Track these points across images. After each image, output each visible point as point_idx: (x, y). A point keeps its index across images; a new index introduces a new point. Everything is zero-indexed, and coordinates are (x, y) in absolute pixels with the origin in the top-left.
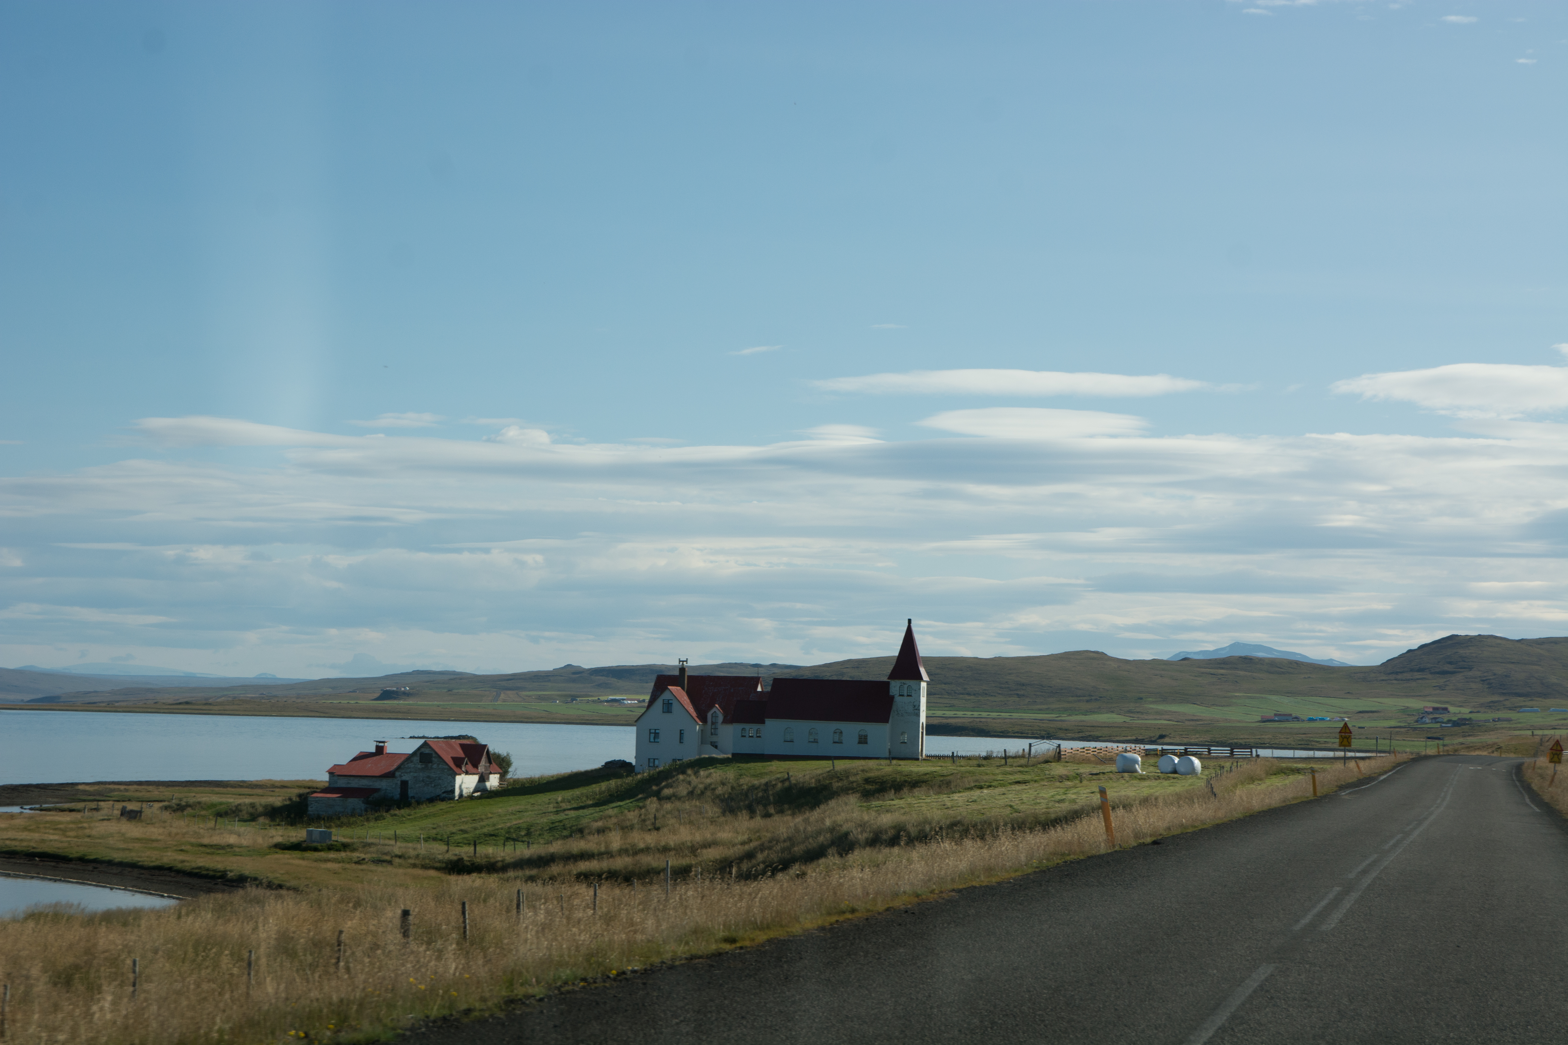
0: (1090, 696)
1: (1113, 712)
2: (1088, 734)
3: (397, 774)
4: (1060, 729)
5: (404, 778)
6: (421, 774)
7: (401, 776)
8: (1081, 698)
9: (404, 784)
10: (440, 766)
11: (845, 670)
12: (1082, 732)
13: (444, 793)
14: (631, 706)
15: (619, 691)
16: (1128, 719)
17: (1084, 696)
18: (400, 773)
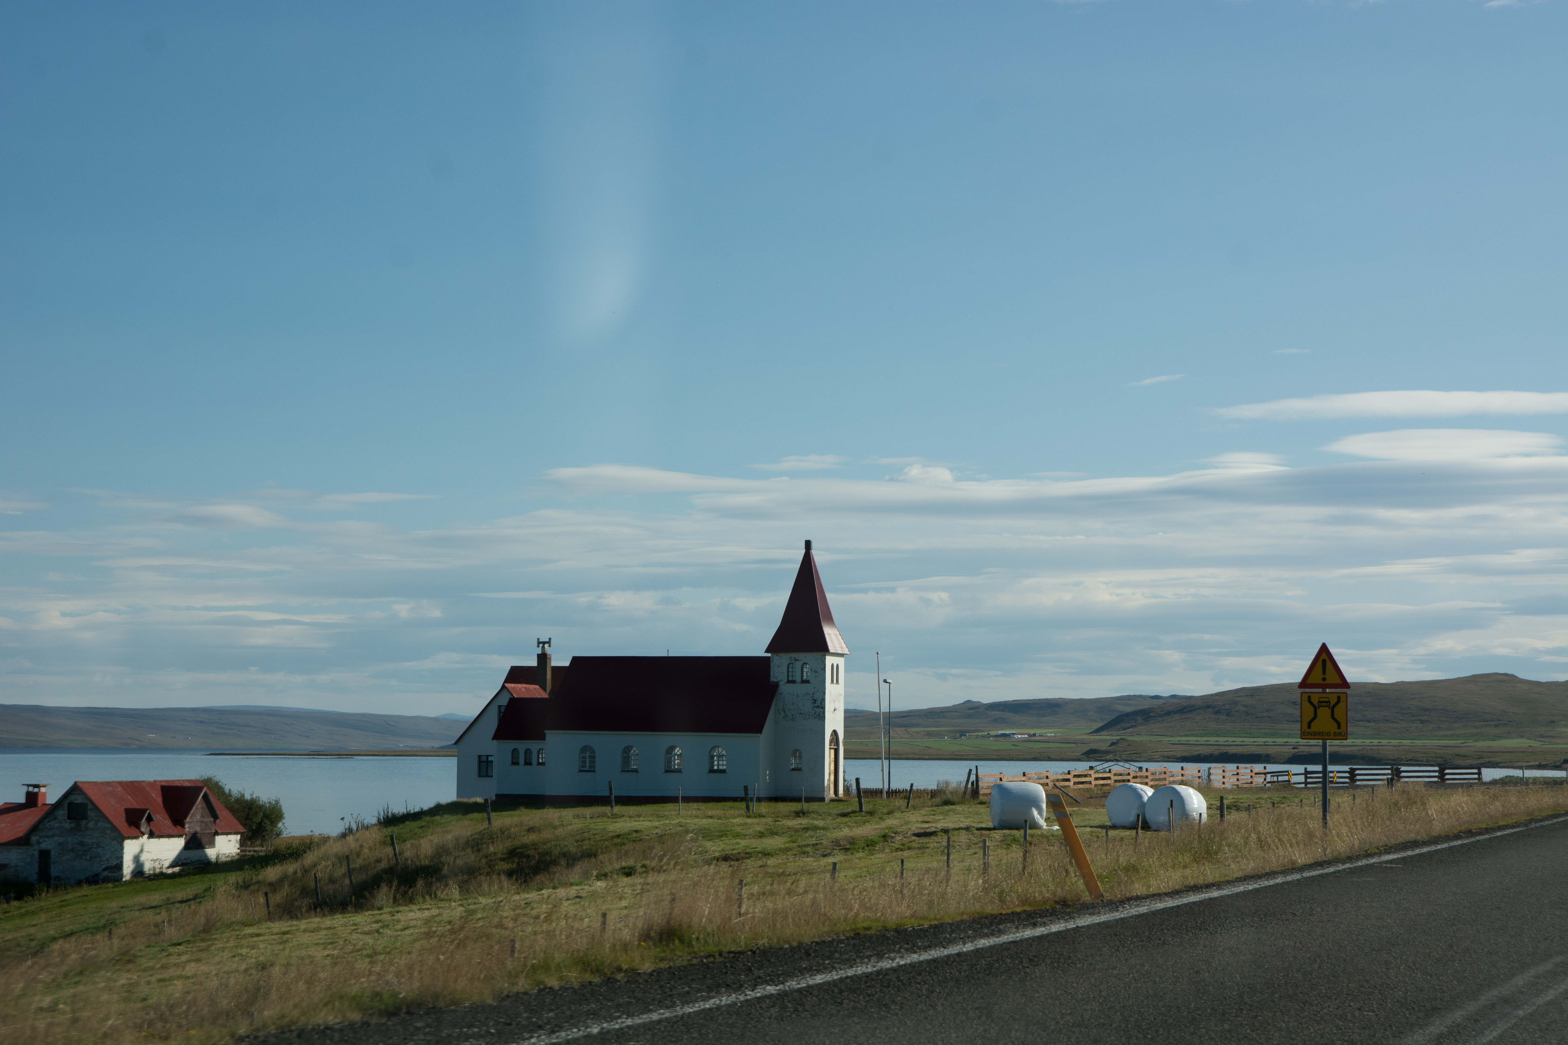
0: (1498, 720)
1: (1522, 737)
2: (1487, 760)
3: (34, 839)
4: (1458, 755)
5: (44, 846)
6: (70, 839)
7: (39, 843)
8: (1489, 723)
9: (45, 855)
10: (100, 824)
11: (1238, 699)
12: (1482, 758)
13: (104, 870)
14: (1019, 740)
15: (1013, 725)
16: (1535, 744)
17: (1492, 721)
18: (37, 838)
